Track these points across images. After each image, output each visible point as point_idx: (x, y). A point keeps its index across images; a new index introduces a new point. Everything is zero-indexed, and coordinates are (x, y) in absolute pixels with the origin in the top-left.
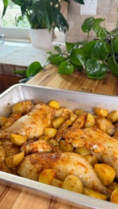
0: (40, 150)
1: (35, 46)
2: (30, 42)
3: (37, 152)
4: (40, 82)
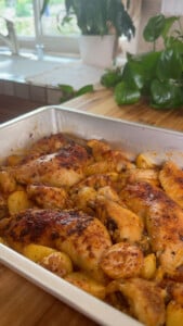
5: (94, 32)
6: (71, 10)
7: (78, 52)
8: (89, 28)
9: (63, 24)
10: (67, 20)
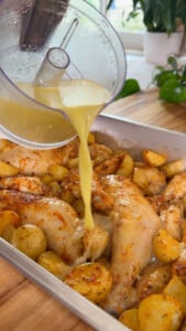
0: (24, 188)
1: (148, 61)
2: (142, 55)
3: (18, 190)
4: (119, 110)
5: (160, 29)
6: (139, 5)
7: (141, 49)
8: (155, 25)
9: (128, 20)
10: (133, 15)
